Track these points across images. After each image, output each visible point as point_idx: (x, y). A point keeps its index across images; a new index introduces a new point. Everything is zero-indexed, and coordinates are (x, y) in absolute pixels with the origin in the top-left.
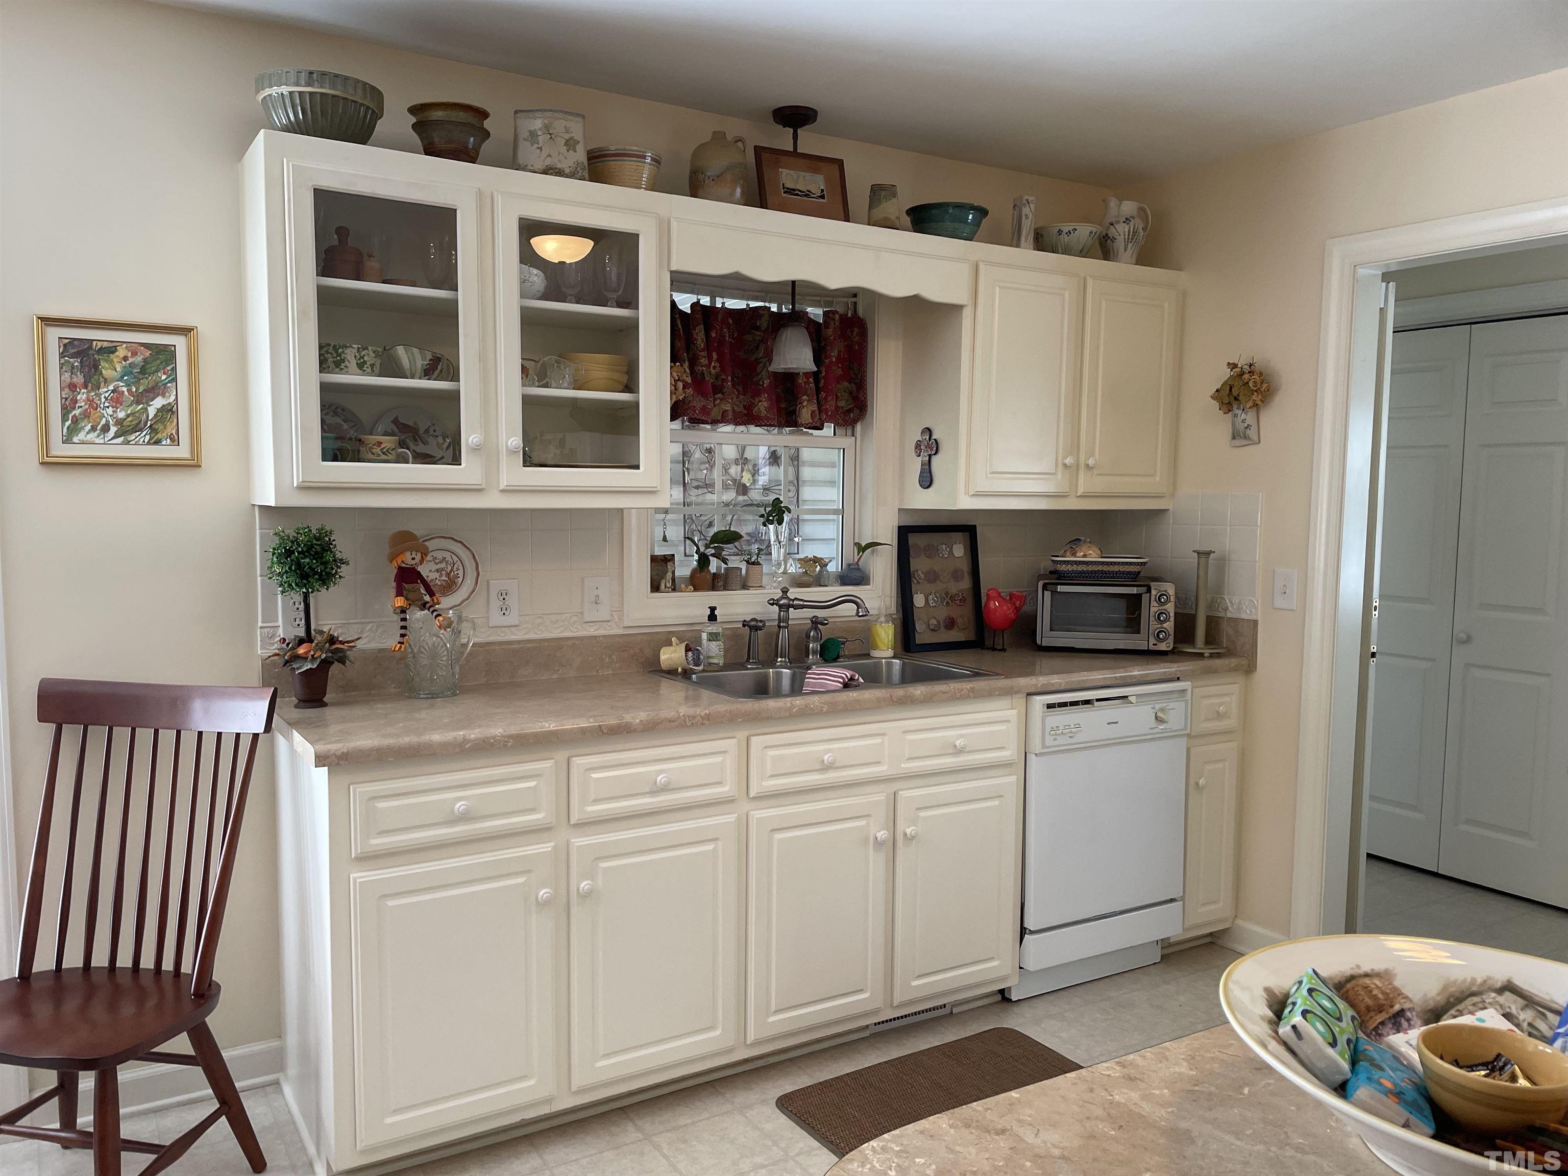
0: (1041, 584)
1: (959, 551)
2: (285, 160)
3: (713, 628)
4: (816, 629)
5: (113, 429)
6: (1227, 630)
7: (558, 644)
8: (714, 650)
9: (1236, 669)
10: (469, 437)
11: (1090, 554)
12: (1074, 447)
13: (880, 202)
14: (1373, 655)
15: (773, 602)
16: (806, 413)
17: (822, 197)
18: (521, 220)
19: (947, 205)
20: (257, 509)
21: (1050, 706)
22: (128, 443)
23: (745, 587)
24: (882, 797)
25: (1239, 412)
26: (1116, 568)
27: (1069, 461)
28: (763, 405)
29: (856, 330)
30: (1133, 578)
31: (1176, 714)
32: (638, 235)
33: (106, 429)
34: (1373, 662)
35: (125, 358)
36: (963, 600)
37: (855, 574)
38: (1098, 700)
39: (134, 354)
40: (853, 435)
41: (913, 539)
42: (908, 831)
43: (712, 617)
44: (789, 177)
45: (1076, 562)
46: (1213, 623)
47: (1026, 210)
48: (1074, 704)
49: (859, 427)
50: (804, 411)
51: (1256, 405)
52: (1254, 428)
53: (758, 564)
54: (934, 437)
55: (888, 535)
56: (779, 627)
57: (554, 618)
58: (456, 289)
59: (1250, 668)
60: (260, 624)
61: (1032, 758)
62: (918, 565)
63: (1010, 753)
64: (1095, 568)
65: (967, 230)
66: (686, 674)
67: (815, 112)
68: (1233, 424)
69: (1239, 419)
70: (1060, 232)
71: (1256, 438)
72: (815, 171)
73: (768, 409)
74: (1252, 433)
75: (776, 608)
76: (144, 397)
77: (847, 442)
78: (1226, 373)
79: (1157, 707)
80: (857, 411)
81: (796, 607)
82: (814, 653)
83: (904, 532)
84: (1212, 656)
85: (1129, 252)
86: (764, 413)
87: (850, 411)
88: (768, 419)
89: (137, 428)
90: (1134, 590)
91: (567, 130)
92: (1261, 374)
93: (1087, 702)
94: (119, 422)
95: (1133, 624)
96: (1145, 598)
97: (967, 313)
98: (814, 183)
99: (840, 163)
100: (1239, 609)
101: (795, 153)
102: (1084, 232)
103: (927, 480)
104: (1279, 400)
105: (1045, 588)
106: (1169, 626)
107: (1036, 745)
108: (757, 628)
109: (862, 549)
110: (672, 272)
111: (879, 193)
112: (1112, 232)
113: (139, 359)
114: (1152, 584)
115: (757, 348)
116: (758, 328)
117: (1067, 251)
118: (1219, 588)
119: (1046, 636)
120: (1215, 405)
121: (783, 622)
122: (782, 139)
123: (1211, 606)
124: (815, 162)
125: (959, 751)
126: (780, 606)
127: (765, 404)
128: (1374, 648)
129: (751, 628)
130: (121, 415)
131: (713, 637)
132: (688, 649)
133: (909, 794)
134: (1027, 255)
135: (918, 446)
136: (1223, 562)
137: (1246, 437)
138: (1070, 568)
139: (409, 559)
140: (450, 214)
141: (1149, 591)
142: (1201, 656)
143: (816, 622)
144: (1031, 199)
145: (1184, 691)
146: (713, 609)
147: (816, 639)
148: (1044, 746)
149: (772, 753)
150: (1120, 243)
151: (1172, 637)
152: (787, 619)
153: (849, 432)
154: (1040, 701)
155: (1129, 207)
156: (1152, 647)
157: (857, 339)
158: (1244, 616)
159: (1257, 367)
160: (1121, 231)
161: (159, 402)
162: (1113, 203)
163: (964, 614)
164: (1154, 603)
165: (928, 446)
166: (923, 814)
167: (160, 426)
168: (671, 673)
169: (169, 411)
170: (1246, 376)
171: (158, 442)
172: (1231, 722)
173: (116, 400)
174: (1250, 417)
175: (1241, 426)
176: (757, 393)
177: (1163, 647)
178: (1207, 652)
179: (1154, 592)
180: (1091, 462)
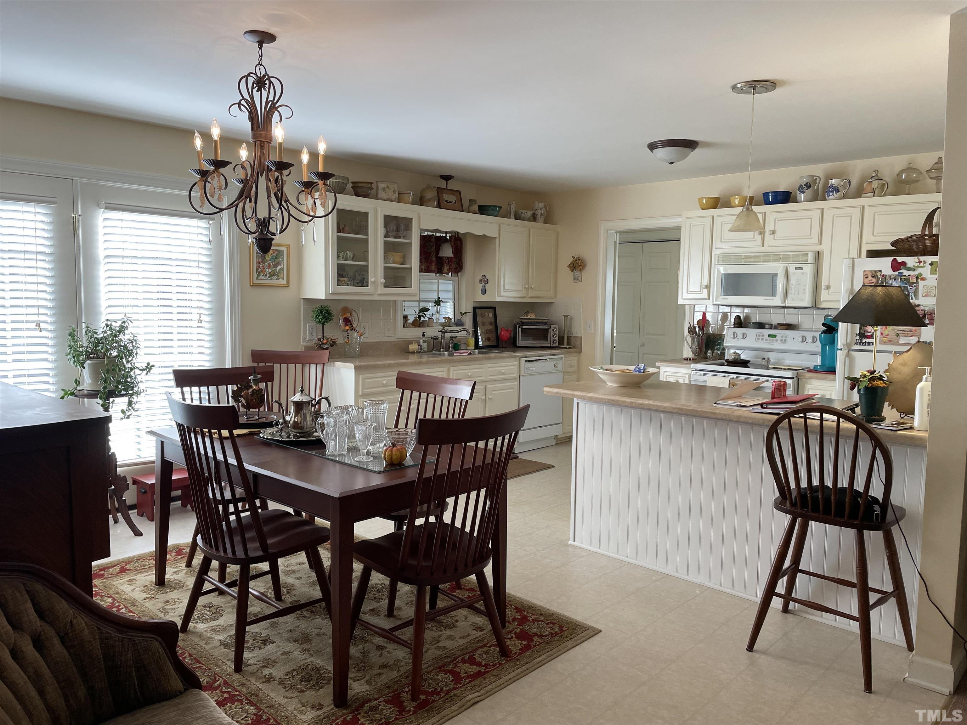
0: (518, 326)
1: (491, 315)
2: (330, 201)
3: (424, 339)
4: (452, 340)
5: (268, 275)
6: (573, 340)
7: (379, 343)
8: (425, 345)
9: (576, 352)
10: (371, 279)
11: (532, 316)
12: (528, 283)
13: (473, 205)
14: (615, 347)
15: (440, 331)
16: (446, 269)
17: (455, 203)
18: (385, 215)
19: (491, 206)
20: (302, 300)
21: (526, 361)
22: (271, 279)
23: (428, 326)
24: (483, 387)
25: (575, 271)
26: (540, 321)
27: (526, 286)
28: (433, 267)
29: (459, 242)
30: (545, 324)
31: (560, 364)
32: (412, 218)
33: (266, 275)
34: (615, 349)
35: (272, 254)
36: (492, 332)
37: (460, 323)
38: (539, 360)
39: (274, 253)
40: (457, 276)
41: (478, 311)
42: (490, 397)
43: (423, 335)
44: (446, 197)
45: (528, 319)
46: (569, 338)
47: (512, 206)
48: (532, 361)
49: (459, 274)
50: (445, 269)
51: (581, 270)
52: (580, 277)
53: (432, 319)
54: (486, 278)
55: (470, 310)
56: (442, 339)
57: (377, 335)
58: (368, 235)
59: (580, 352)
60: (302, 335)
61: (521, 377)
62: (479, 319)
63: (515, 375)
64: (534, 321)
65: (496, 213)
66: (418, 352)
67: (453, 176)
68: (574, 275)
69: (576, 274)
70: (522, 213)
71: (580, 280)
72: (453, 195)
73: (435, 268)
74: (579, 278)
75: (441, 333)
76: (276, 266)
77: (456, 278)
78: (572, 259)
79: (555, 362)
80: (459, 268)
81: (447, 332)
82: (452, 347)
83: (475, 309)
84: (569, 348)
85: (542, 219)
86: (433, 269)
87: (457, 268)
88: (435, 271)
89: (274, 275)
90: (546, 327)
91: (394, 188)
92: (582, 261)
93: (536, 360)
94: (270, 273)
95: (546, 339)
96: (549, 330)
97: (497, 240)
98: (453, 198)
99: (460, 192)
100: (576, 333)
101: (447, 189)
102: (529, 213)
103: (484, 292)
104: (587, 268)
105: (519, 327)
106: (557, 338)
107: (523, 373)
108: (436, 339)
109: (462, 314)
110: (420, 229)
111: (471, 202)
112: (537, 212)
113: (275, 254)
114: (552, 326)
115: (431, 248)
116: (431, 242)
117: (524, 219)
118: (571, 327)
119: (520, 343)
120: (569, 269)
121: (443, 338)
122: (442, 184)
123: (568, 333)
124: (453, 192)
125: (504, 374)
126: (442, 332)
127: (434, 266)
128: (615, 345)
129: (434, 339)
130: (270, 271)
131: (424, 341)
132: (418, 345)
133: (489, 386)
134: (512, 221)
135: (481, 280)
136: (571, 319)
137: (577, 280)
138: (526, 321)
139: (348, 315)
140: (366, 214)
141: (551, 328)
142: (566, 348)
143: (452, 338)
144: (514, 202)
145: (562, 358)
146: (424, 333)
147: (452, 343)
148: (525, 373)
149: (455, 372)
150: (539, 216)
151: (557, 343)
152: (444, 337)
153: (456, 275)
154: (524, 360)
155: (541, 205)
156: (552, 346)
157: (459, 245)
158: (578, 336)
159: (581, 258)
160: (539, 212)
161: (279, 267)
162: (536, 203)
163: (492, 336)
164: (552, 332)
165: (485, 281)
166: (494, 392)
167: (279, 274)
168: (413, 352)
169: (281, 270)
170: (578, 261)
171: (278, 279)
172: (574, 369)
173: (269, 267)
174: (579, 273)
175: (577, 276)
176: (431, 263)
177: (555, 345)
178: (568, 347)
179: (552, 328)
180: (533, 287)
